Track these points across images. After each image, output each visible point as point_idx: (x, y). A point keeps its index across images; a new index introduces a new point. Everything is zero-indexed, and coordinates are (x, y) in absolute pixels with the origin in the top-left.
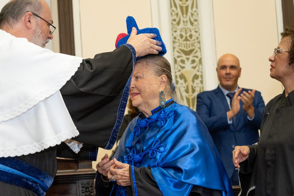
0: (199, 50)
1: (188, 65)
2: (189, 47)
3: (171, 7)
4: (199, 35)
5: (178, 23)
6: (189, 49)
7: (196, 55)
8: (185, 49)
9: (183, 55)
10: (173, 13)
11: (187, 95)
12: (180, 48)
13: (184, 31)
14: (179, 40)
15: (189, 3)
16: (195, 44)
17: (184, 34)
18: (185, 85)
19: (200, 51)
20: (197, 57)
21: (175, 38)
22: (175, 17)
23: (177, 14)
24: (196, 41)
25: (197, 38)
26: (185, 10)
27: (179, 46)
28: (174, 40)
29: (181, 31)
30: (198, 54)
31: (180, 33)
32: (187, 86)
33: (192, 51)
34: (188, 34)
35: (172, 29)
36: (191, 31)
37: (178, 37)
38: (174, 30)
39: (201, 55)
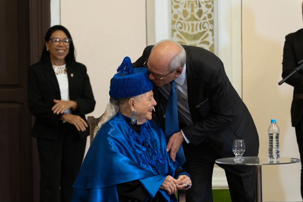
0: (210, 33)
2: (196, 30)
4: (212, 11)
6: (196, 32)
7: (206, 40)
8: (190, 32)
12: (183, 30)
13: (190, 5)
14: (181, 19)
16: (206, 25)
17: (189, 10)
19: (213, 35)
20: (207, 43)
21: (176, 16)
24: (208, 20)
25: (210, 16)
27: (181, 28)
28: (174, 20)
29: (185, 7)
31: (184, 9)
35: (172, 3)
36: (200, 6)
37: (180, 16)
38: (176, 4)
39: (213, 40)
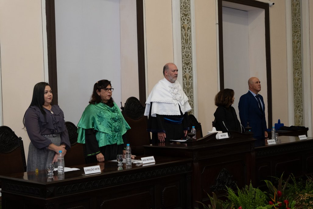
1: (187, 71)
3: (182, 39)
5: (184, 48)
9: (186, 66)
10: (183, 43)
11: (187, 86)
15: (188, 37)
18: (186, 81)
22: (183, 45)
23: (184, 43)
26: (187, 42)
30: (191, 65)
32: (187, 82)
33: (189, 63)
34: (188, 54)
